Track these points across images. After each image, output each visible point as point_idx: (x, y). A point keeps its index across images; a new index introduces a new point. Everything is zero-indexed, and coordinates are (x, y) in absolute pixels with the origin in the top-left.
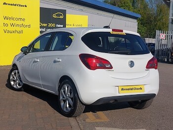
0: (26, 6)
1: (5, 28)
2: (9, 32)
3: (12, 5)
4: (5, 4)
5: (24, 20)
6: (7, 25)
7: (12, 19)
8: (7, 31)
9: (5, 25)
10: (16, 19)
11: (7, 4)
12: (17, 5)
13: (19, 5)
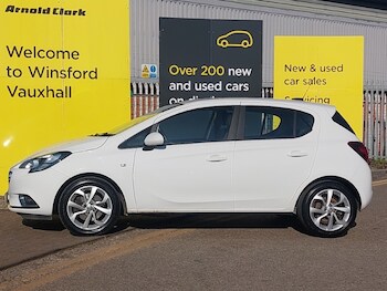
0: (82, 13)
1: (13, 82)
2: (25, 93)
3: (33, 11)
4: (10, 9)
5: (74, 55)
6: (17, 73)
7: (37, 53)
8: (18, 91)
9: (11, 72)
10: (51, 54)
11: (18, 9)
12: (52, 11)
13: (58, 11)
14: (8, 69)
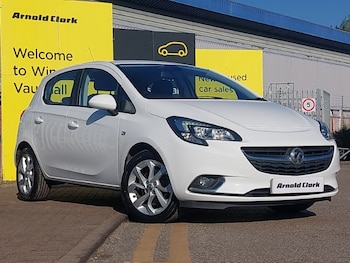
0: (74, 21)
1: (19, 80)
2: (29, 89)
4: (16, 15)
5: (69, 57)
6: (22, 72)
7: (38, 55)
8: (23, 88)
9: (17, 71)
10: (49, 56)
11: (22, 16)
12: (50, 19)
13: (55, 19)
14: (15, 68)
